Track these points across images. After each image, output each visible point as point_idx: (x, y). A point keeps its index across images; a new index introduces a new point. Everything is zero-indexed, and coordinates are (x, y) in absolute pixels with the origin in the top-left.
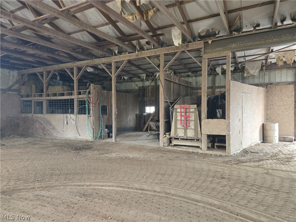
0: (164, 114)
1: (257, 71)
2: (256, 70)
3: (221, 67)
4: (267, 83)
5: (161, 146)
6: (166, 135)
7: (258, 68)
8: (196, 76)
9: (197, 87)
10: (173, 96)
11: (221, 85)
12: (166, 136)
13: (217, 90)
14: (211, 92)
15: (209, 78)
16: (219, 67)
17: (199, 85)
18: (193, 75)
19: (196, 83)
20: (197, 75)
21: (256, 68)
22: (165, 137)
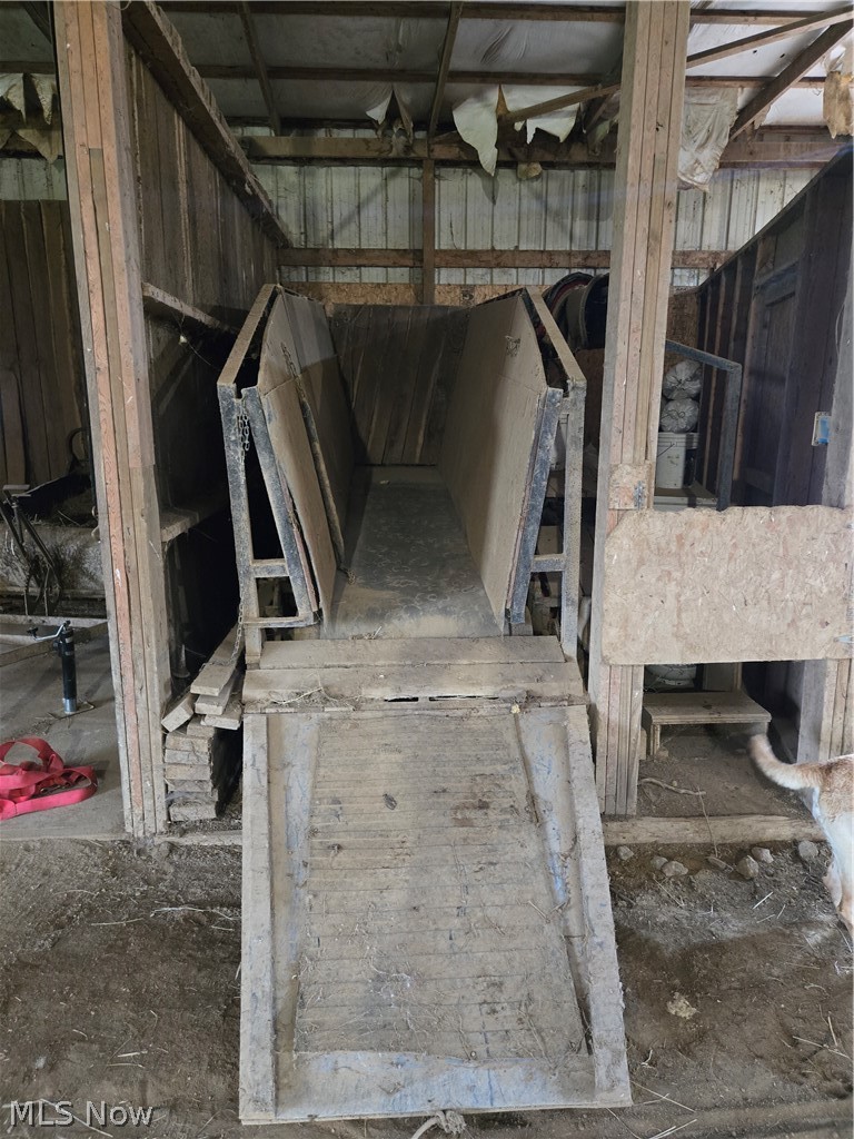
0: (151, 460)
1: (710, 156)
2: (702, 146)
3: (493, 96)
4: (714, 249)
5: (134, 829)
6: (201, 707)
7: (714, 136)
8: (302, 161)
9: (311, 245)
10: (195, 269)
11: (471, 246)
12: (197, 717)
13: (446, 277)
14: (407, 286)
15: (391, 184)
16: (479, 96)
17: (324, 231)
18: (284, 146)
19: (307, 216)
20: (317, 152)
21: (701, 137)
22: (183, 727)
